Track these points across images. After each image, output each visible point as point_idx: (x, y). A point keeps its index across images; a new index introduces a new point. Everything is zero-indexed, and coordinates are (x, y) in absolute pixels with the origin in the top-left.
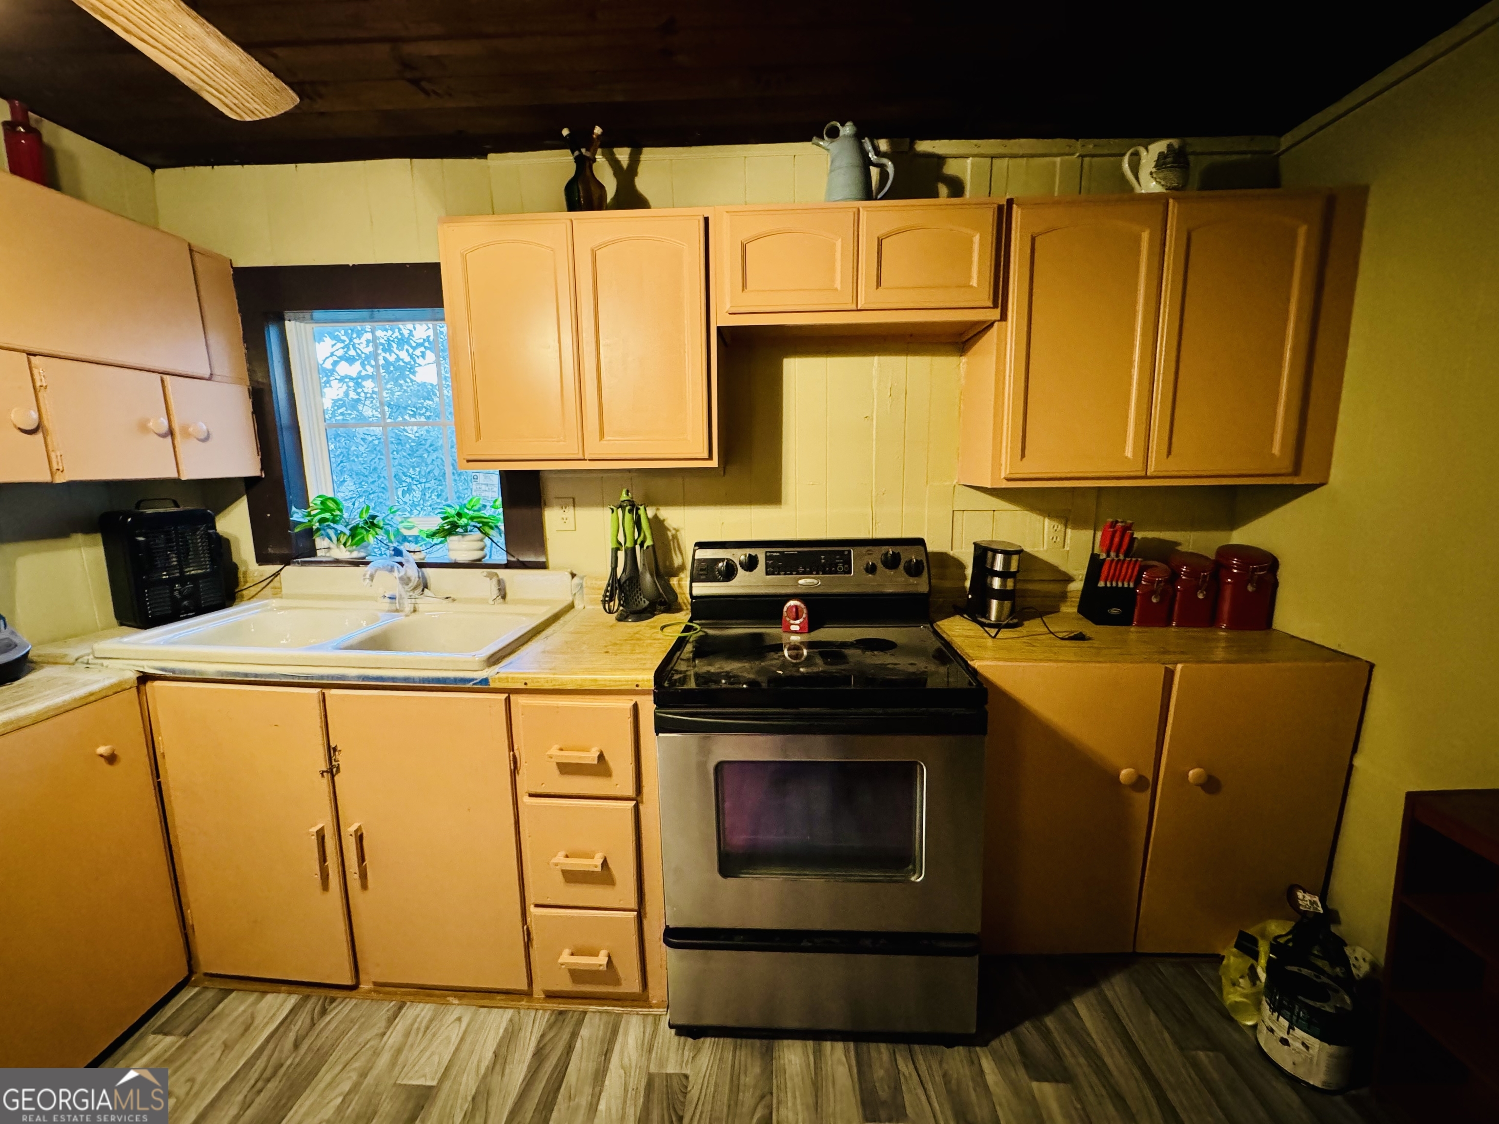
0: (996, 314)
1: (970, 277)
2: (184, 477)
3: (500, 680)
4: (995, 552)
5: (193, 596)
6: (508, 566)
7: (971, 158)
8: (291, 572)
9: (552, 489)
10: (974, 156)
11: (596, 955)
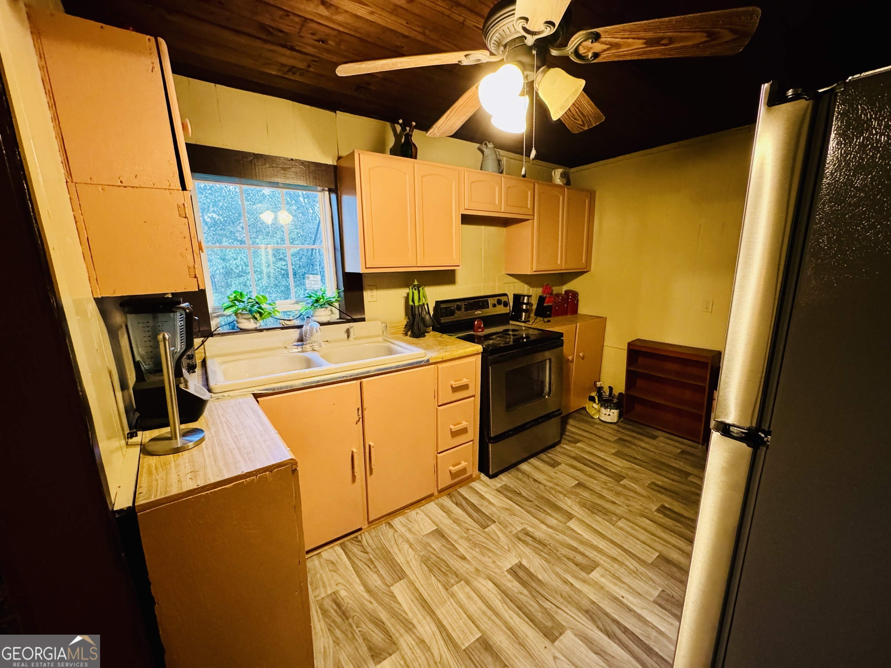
1: (528, 205)
3: (433, 358)
4: (524, 296)
9: (366, 282)
11: (461, 463)
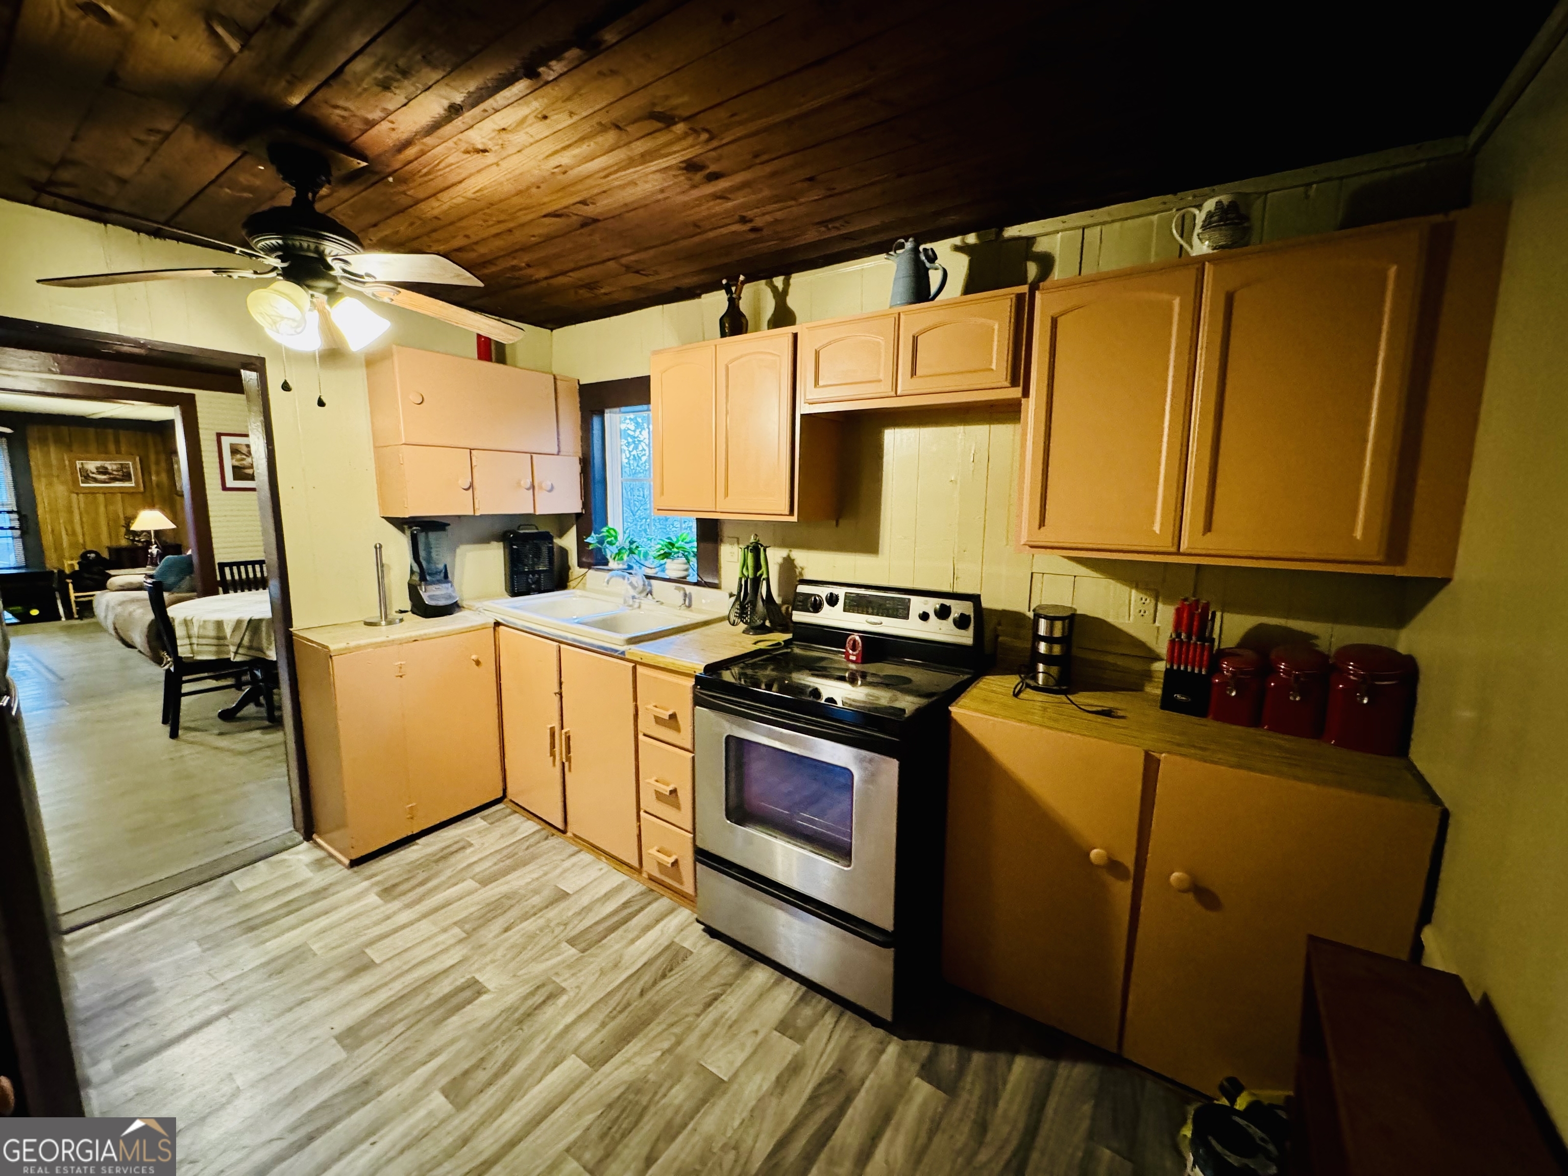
0: (1016, 392)
1: (991, 362)
2: (537, 513)
3: (634, 654)
4: (1038, 617)
5: (537, 582)
6: (697, 584)
7: (1060, 233)
8: (591, 573)
9: (727, 531)
10: (1062, 231)
11: (669, 856)
